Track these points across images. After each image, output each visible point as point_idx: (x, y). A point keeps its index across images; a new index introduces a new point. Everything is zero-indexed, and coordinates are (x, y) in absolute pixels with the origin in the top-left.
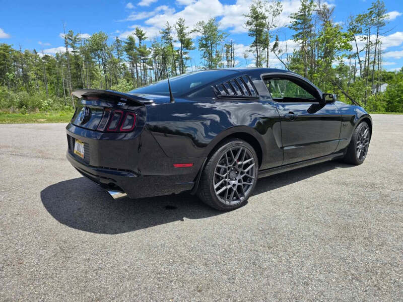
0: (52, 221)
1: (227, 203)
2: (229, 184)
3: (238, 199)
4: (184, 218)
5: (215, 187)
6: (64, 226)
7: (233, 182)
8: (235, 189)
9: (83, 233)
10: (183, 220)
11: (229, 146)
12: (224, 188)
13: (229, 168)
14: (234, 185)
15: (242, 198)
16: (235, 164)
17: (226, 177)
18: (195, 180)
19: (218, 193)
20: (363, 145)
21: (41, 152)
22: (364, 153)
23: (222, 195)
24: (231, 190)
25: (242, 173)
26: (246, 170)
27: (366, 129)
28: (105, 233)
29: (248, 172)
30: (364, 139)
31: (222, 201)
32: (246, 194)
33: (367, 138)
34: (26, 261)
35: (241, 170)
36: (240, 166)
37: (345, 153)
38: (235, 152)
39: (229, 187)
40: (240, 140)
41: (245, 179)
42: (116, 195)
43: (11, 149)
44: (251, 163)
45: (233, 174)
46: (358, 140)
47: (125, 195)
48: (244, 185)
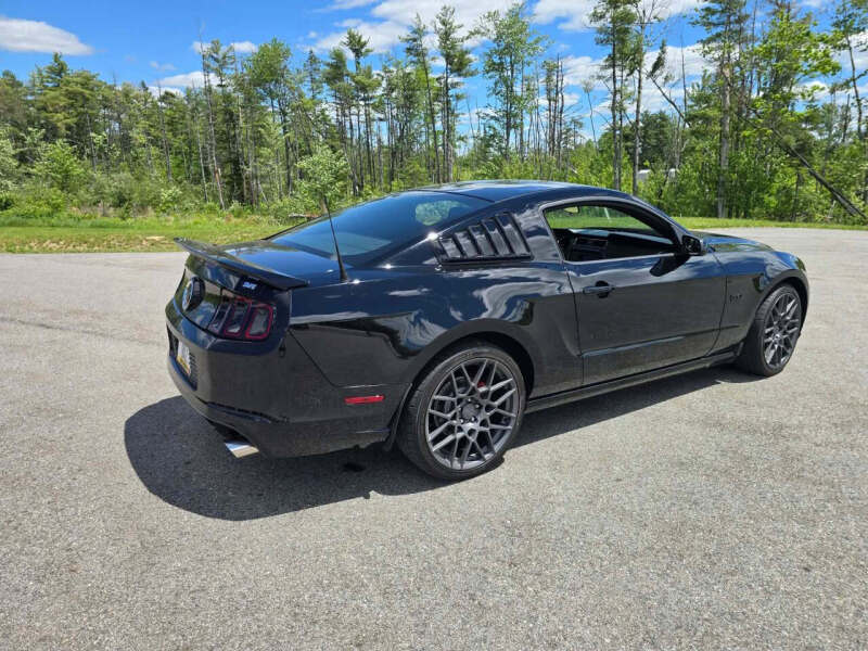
0: (137, 486)
1: (457, 465)
2: (460, 429)
3: (480, 457)
4: (372, 493)
5: (430, 437)
6: (154, 498)
7: (470, 425)
8: (472, 439)
9: (185, 515)
10: (367, 497)
11: (460, 359)
12: (449, 438)
13: (460, 401)
14: (471, 432)
15: (488, 456)
16: (474, 391)
17: (454, 418)
18: (389, 426)
19: (434, 449)
20: (785, 333)
21: (138, 326)
22: (786, 348)
23: (446, 450)
24: (464, 441)
25: (488, 408)
26: (497, 403)
27: (790, 300)
28: (223, 517)
29: (502, 406)
30: (787, 321)
31: (446, 462)
32: (497, 448)
33: (794, 317)
34: (81, 566)
35: (486, 401)
36: (484, 395)
37: (738, 354)
38: (473, 369)
39: (459, 435)
40: (483, 345)
41: (496, 419)
42: (240, 450)
43: (84, 319)
44: (509, 387)
45: (469, 411)
46: (770, 325)
47: (254, 450)
48: (493, 431)
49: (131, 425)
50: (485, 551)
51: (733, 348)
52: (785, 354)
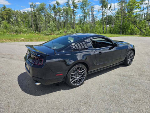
0: (20, 89)
1: (76, 85)
2: (76, 79)
3: (79, 83)
4: (61, 90)
5: (71, 80)
6: (23, 92)
7: (78, 78)
8: (78, 80)
11: (76, 67)
12: (74, 80)
13: (76, 74)
14: (78, 79)
15: (81, 83)
16: (78, 72)
17: (75, 77)
18: (64, 79)
19: (72, 82)
20: (131, 58)
22: (131, 61)
23: (74, 82)
24: (77, 80)
25: (81, 75)
26: (82, 74)
27: (132, 53)
28: (35, 95)
29: (83, 74)
30: (131, 56)
31: (74, 84)
32: (82, 81)
33: (133, 56)
34: (10, 106)
35: (81, 73)
36: (80, 73)
38: (78, 68)
39: (76, 80)
40: (80, 64)
41: (82, 76)
43: (10, 56)
44: (84, 71)
45: (77, 75)
46: (129, 57)
48: (82, 79)
49: (19, 77)
50: (80, 101)
51: (122, 61)
52: (131, 62)
